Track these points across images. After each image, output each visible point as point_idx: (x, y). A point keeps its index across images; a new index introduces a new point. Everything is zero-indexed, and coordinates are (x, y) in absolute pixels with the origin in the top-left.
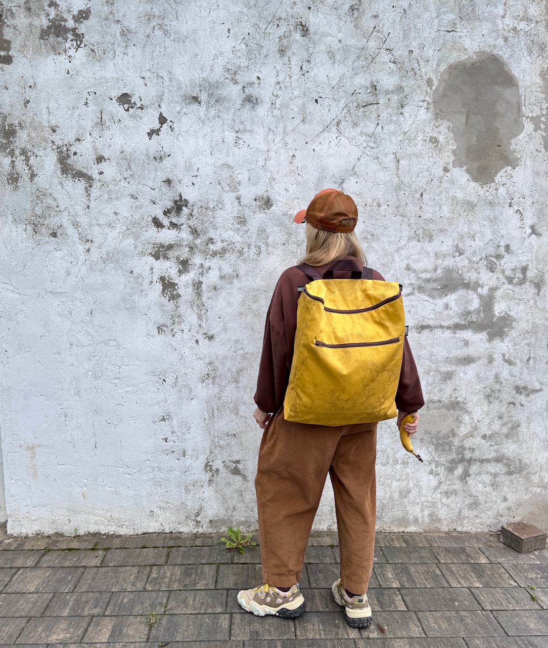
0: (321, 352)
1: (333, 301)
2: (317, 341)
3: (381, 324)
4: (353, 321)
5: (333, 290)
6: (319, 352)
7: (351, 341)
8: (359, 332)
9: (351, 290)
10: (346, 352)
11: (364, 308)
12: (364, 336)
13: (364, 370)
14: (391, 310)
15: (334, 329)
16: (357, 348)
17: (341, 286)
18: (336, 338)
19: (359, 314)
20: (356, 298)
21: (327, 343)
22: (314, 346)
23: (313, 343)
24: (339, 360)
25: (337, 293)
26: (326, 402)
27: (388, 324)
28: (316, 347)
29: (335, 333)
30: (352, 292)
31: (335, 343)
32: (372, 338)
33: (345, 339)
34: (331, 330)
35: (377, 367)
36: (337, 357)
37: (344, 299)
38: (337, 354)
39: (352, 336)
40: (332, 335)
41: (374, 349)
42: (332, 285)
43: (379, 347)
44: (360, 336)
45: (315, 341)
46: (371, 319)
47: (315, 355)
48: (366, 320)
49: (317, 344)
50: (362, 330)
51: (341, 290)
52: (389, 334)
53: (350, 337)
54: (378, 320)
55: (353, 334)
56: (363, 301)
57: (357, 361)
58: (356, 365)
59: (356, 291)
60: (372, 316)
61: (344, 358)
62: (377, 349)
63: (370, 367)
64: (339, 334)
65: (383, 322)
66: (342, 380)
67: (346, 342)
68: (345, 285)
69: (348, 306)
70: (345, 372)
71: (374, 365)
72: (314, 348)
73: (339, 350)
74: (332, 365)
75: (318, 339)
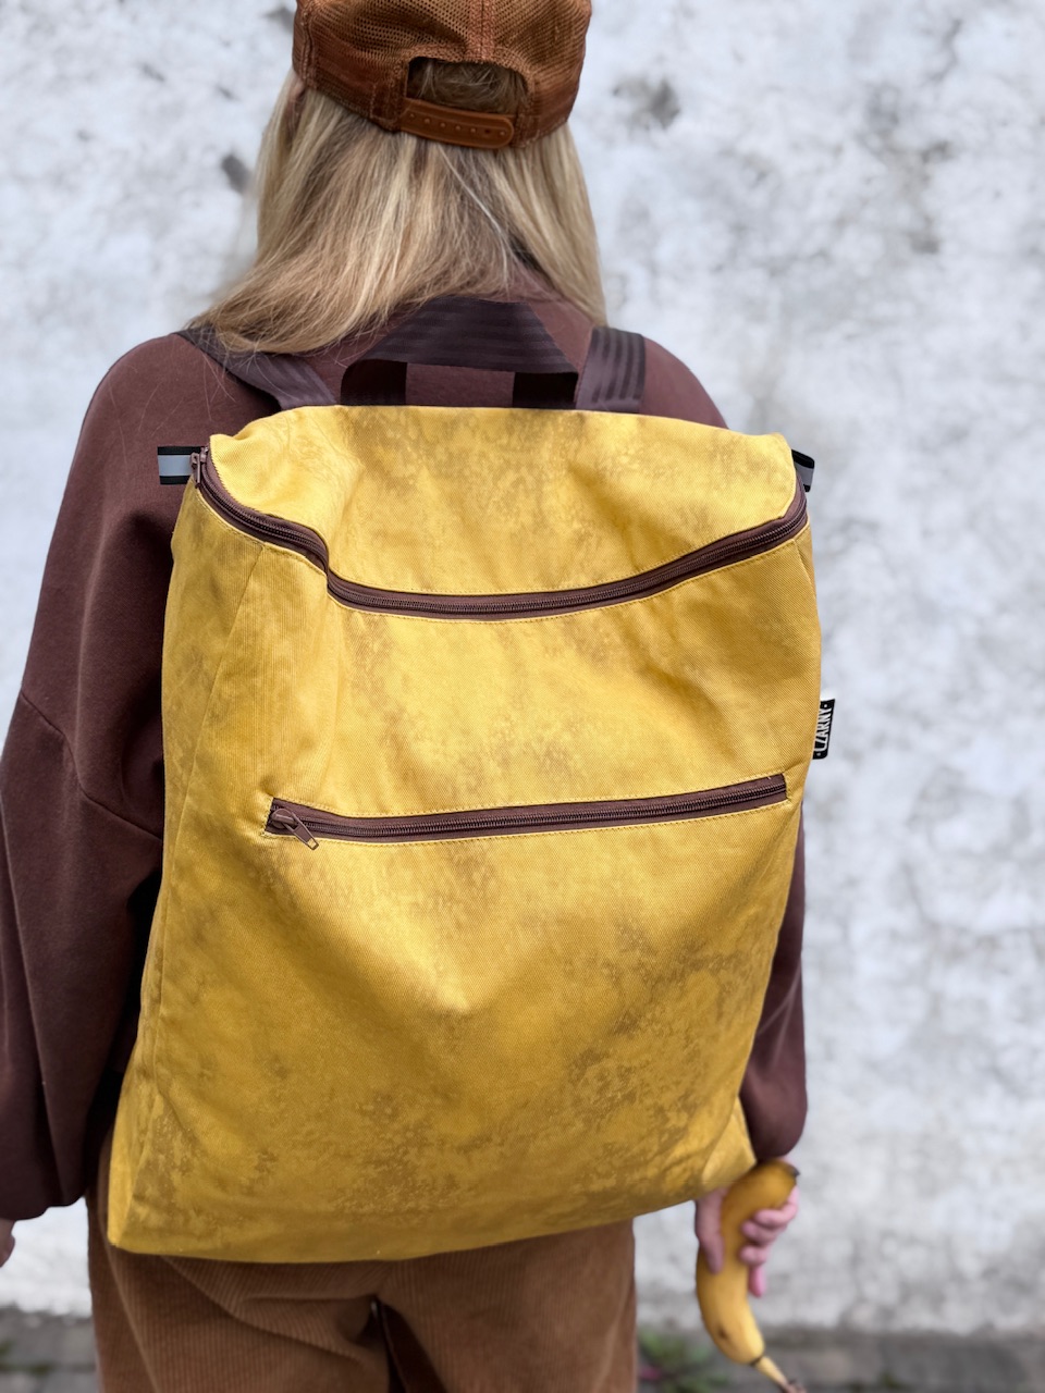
0: (307, 871)
1: (404, 542)
2: (277, 804)
3: (680, 689)
4: (518, 667)
5: (400, 470)
6: (294, 873)
7: (499, 796)
8: (548, 735)
9: (511, 476)
10: (466, 867)
11: (584, 581)
12: (577, 763)
13: (570, 975)
14: (741, 604)
15: (394, 719)
16: (532, 841)
17: (454, 447)
18: (409, 774)
19: (552, 623)
20: (540, 521)
21: (346, 806)
22: (256, 835)
23: (252, 820)
24: (418, 910)
25: (427, 486)
26: (348, 1156)
27: (722, 688)
28: (271, 841)
29: (397, 744)
30: (516, 484)
31: (399, 806)
32: (624, 776)
33: (461, 780)
34: (378, 723)
35: (650, 950)
36: (406, 899)
37: (471, 530)
38: (407, 875)
39: (505, 762)
40: (382, 759)
41: (636, 845)
42: (398, 445)
43: (666, 830)
44: (552, 760)
45: (264, 803)
46: (623, 653)
47: (270, 891)
48: (596, 656)
49: (275, 826)
50: (569, 726)
51: (451, 471)
52: (726, 749)
53: (492, 768)
54: (664, 664)
55: (513, 751)
56: (580, 540)
57: (529, 921)
58: (526, 943)
59: (539, 482)
60: (632, 638)
61: (451, 898)
63: (612, 954)
64: (427, 752)
65: (690, 674)
66: (436, 1042)
68: (478, 445)
69: (490, 569)
70: (454, 992)
71: (631, 935)
72: (261, 850)
73: (420, 848)
74: (375, 949)
75: (288, 793)
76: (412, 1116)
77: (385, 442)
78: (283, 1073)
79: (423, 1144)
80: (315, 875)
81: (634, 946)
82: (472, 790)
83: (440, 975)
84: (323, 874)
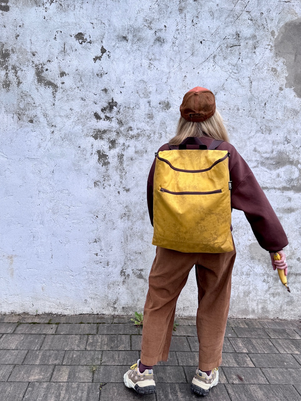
0: (164, 196)
1: (183, 164)
2: (162, 188)
3: (211, 180)
4: (194, 178)
5: (184, 156)
6: (163, 196)
7: (188, 190)
8: (195, 185)
9: (198, 157)
10: (183, 198)
11: (204, 169)
12: (197, 187)
13: (194, 211)
15: (178, 182)
16: (191, 195)
17: (191, 154)
18: (178, 188)
19: (200, 173)
20: (200, 162)
21: (171, 190)
22: (159, 191)
23: (159, 189)
24: (177, 202)
25: (187, 158)
27: (215, 180)
28: (161, 192)
29: (178, 184)
30: (198, 158)
31: (177, 191)
32: (203, 189)
33: (184, 189)
34: (176, 182)
35: (204, 209)
36: (176, 201)
37: (192, 163)
38: (177, 198)
39: (189, 187)
40: (176, 186)
41: (203, 197)
42: (184, 154)
43: (207, 195)
44: (195, 187)
45: (160, 188)
46: (207, 177)
47: (161, 198)
48: (204, 177)
49: (161, 190)
50: (198, 184)
51: (190, 157)
52: (215, 187)
53: (187, 188)
54: (210, 177)
55: (190, 186)
56: (205, 164)
57: (189, 204)
58: (189, 207)
59: (200, 158)
60: (208, 175)
61: (181, 201)
62: (205, 197)
63: (199, 209)
64: (180, 186)
65: (212, 178)
66: (179, 217)
67: (184, 191)
68: (194, 154)
69: (193, 167)
70: (180, 211)
71: (202, 207)
72: (160, 193)
73: (179, 196)
74: (171, 205)
75: (163, 187)
76: (178, 227)
77: (183, 154)
78: (164, 221)
79: (180, 232)
80: (165, 196)
81: (202, 208)
82: (185, 190)
83: (179, 209)
84: (166, 196)
